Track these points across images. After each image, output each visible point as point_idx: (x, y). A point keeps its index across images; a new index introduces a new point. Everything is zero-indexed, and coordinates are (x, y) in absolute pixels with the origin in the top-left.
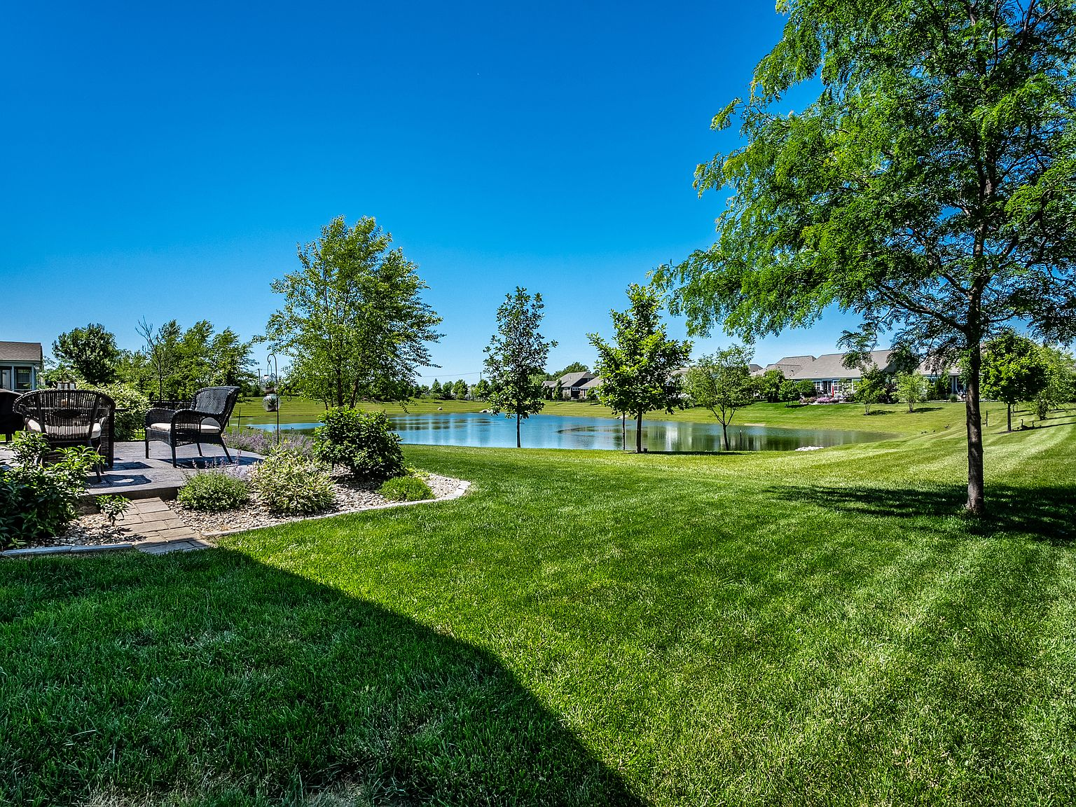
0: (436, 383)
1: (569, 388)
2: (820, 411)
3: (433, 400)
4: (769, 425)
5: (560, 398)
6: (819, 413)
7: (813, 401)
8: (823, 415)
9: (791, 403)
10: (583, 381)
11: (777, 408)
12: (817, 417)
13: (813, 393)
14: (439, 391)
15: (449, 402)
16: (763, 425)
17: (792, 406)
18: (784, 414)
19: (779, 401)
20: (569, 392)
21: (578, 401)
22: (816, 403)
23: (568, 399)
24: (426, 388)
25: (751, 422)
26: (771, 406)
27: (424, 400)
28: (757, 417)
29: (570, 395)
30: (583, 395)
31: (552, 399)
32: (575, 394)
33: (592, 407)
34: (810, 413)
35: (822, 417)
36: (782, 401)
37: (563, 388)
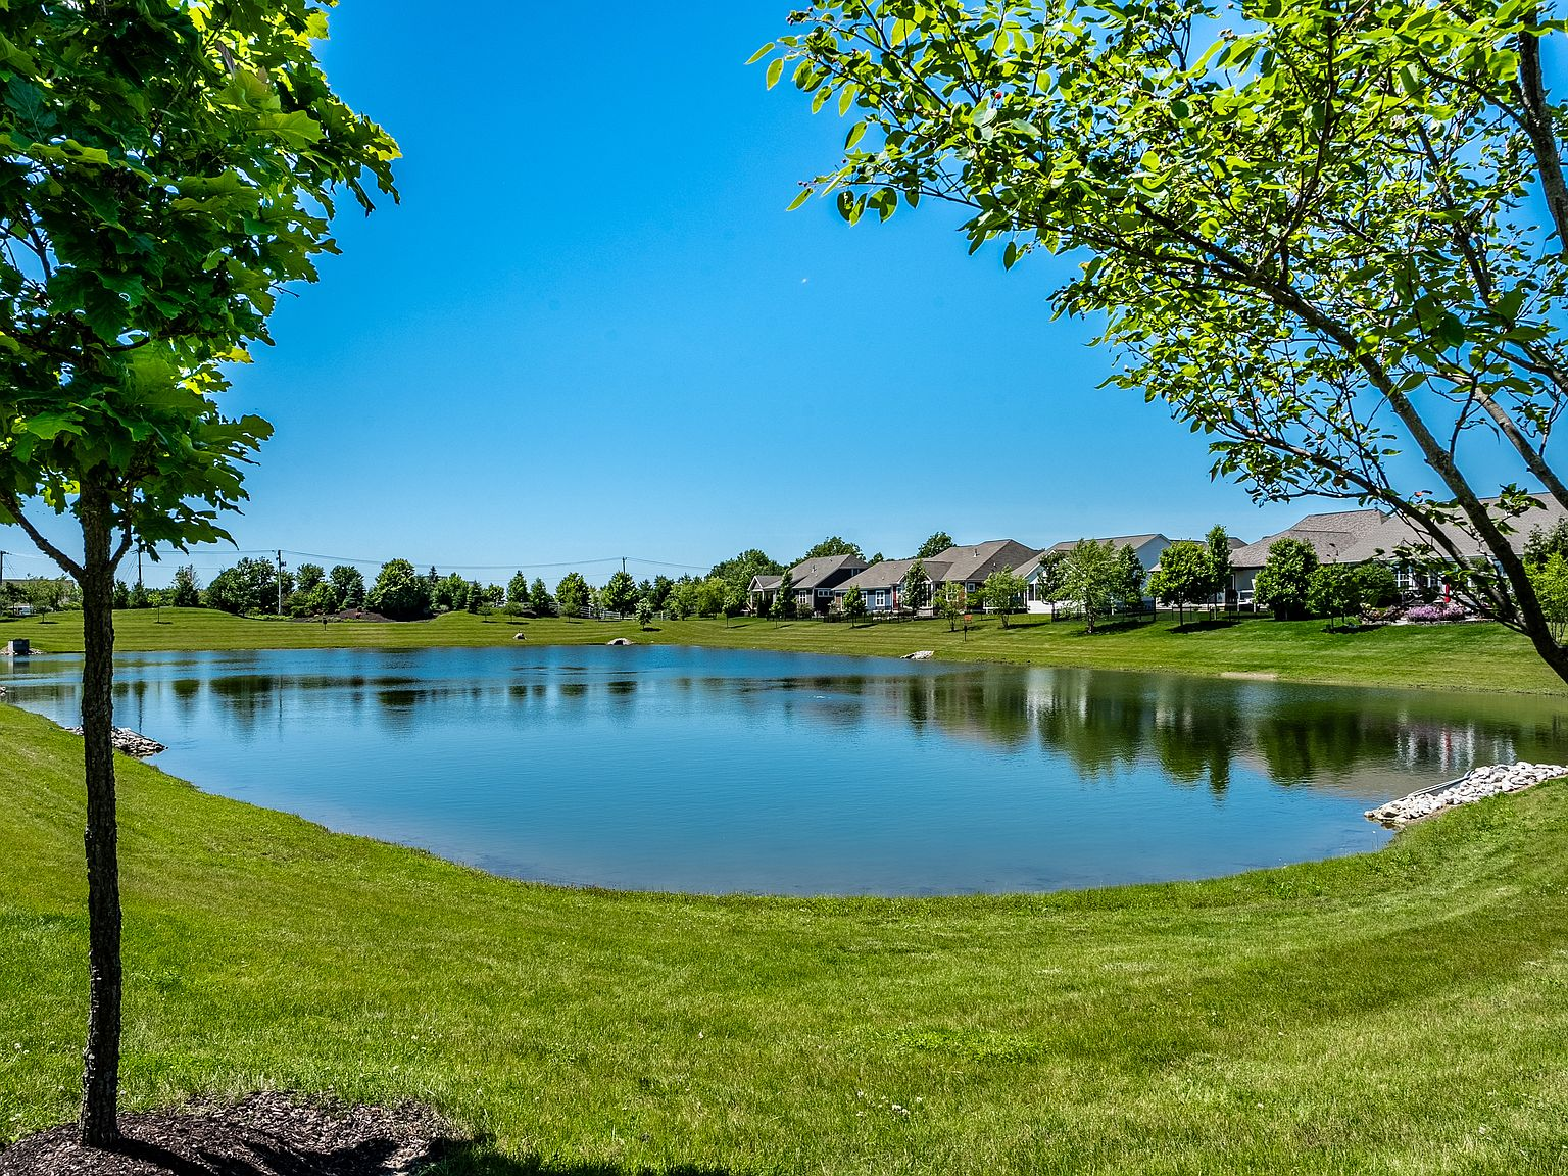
0: (519, 581)
1: (809, 591)
2: (1418, 642)
3: (508, 618)
4: (1286, 678)
5: (789, 612)
6: (1418, 645)
7: (1394, 617)
8: (1429, 650)
9: (1338, 622)
10: (842, 575)
11: (1301, 634)
12: (1417, 657)
13: (1391, 597)
14: (522, 596)
15: (544, 621)
16: (1270, 676)
17: (1344, 630)
18: (1325, 647)
19: (1308, 616)
20: (808, 601)
21: (825, 620)
22: (1402, 622)
23: (807, 615)
24: (499, 593)
25: (1238, 667)
26: (1286, 629)
27: (489, 618)
28: (1253, 656)
29: (812, 607)
30: (839, 606)
31: (769, 617)
32: (822, 605)
33: (854, 633)
34: (1392, 645)
35: (1427, 657)
36: (1314, 617)
37: (797, 592)
